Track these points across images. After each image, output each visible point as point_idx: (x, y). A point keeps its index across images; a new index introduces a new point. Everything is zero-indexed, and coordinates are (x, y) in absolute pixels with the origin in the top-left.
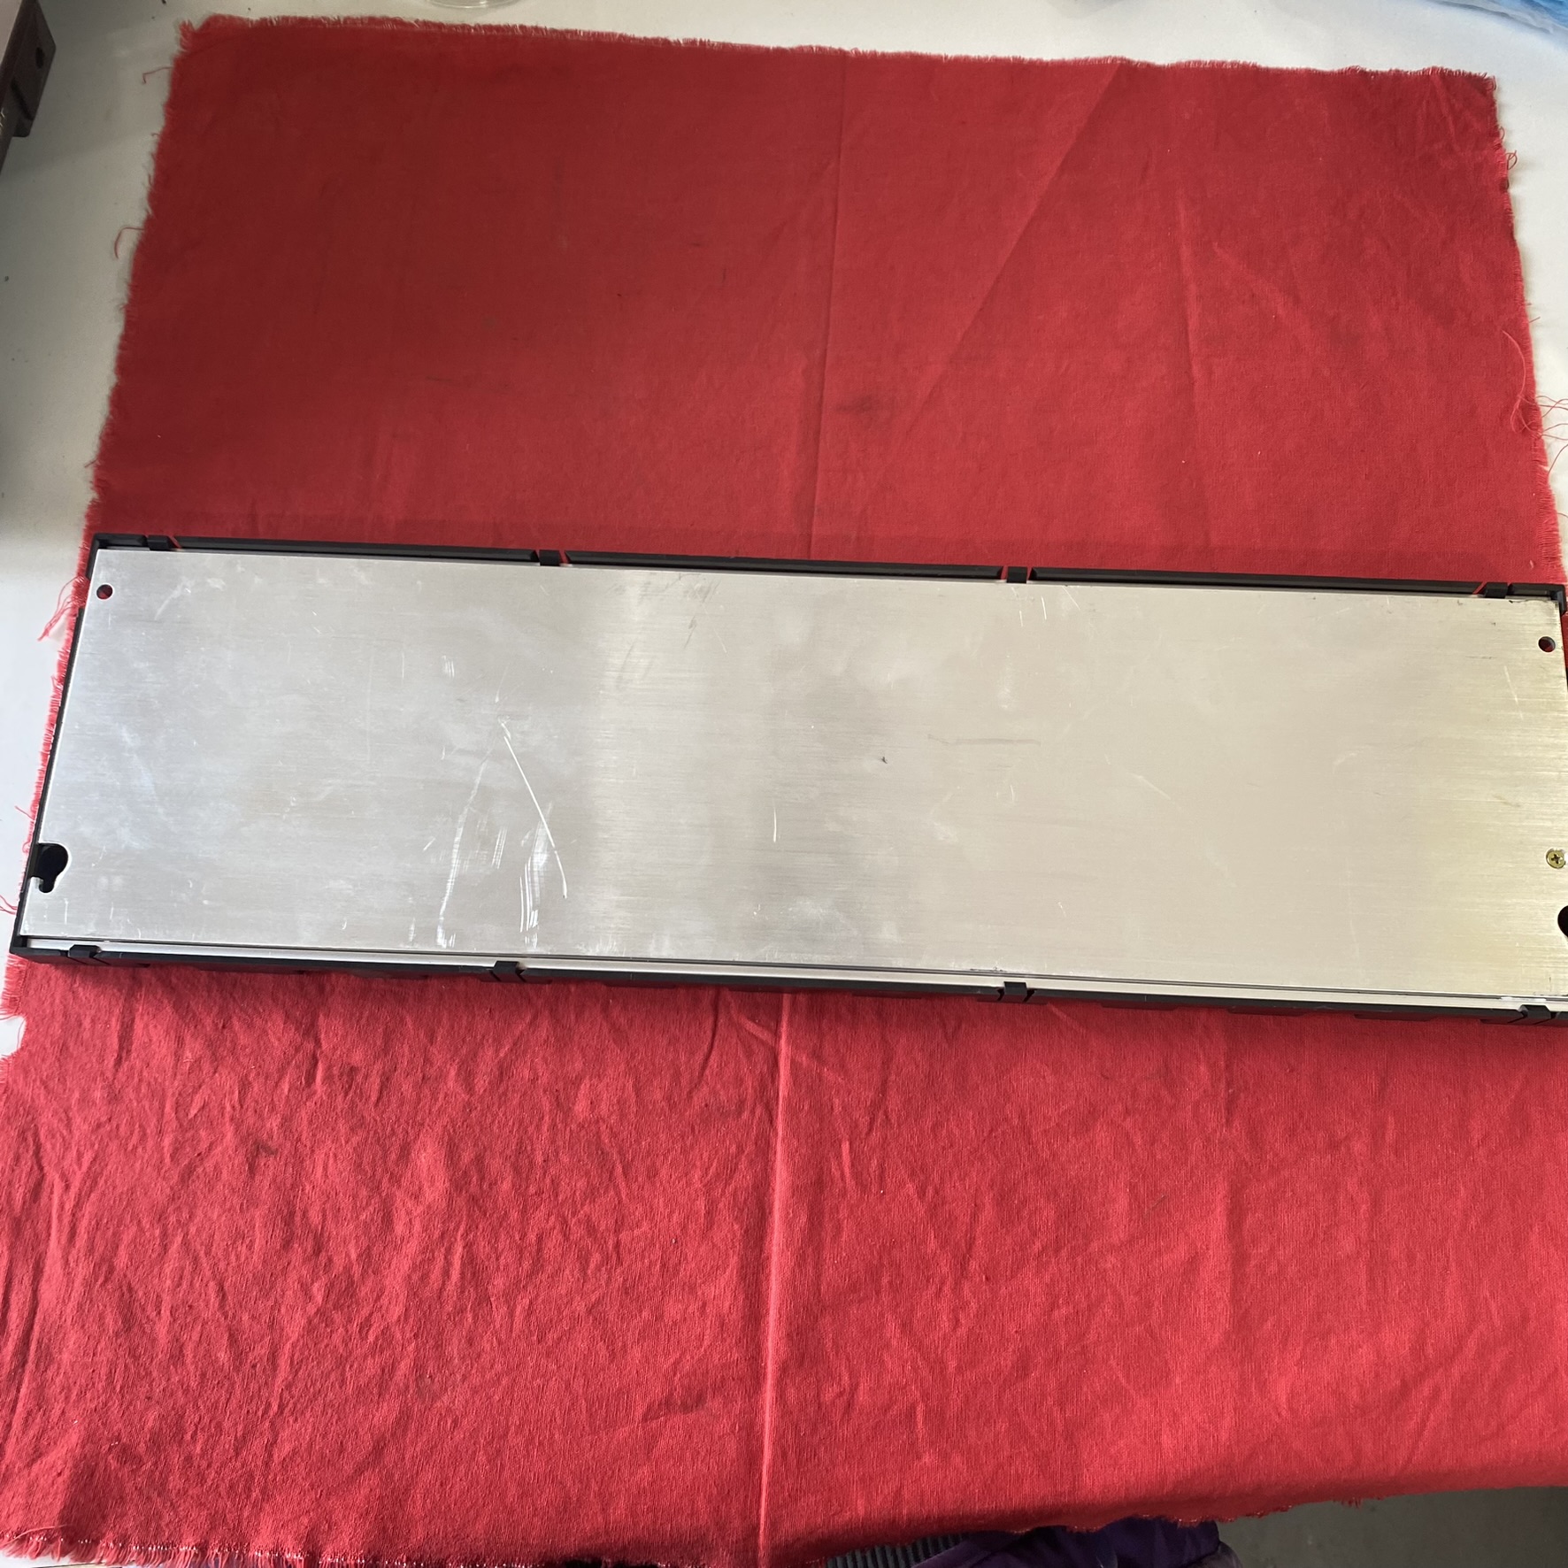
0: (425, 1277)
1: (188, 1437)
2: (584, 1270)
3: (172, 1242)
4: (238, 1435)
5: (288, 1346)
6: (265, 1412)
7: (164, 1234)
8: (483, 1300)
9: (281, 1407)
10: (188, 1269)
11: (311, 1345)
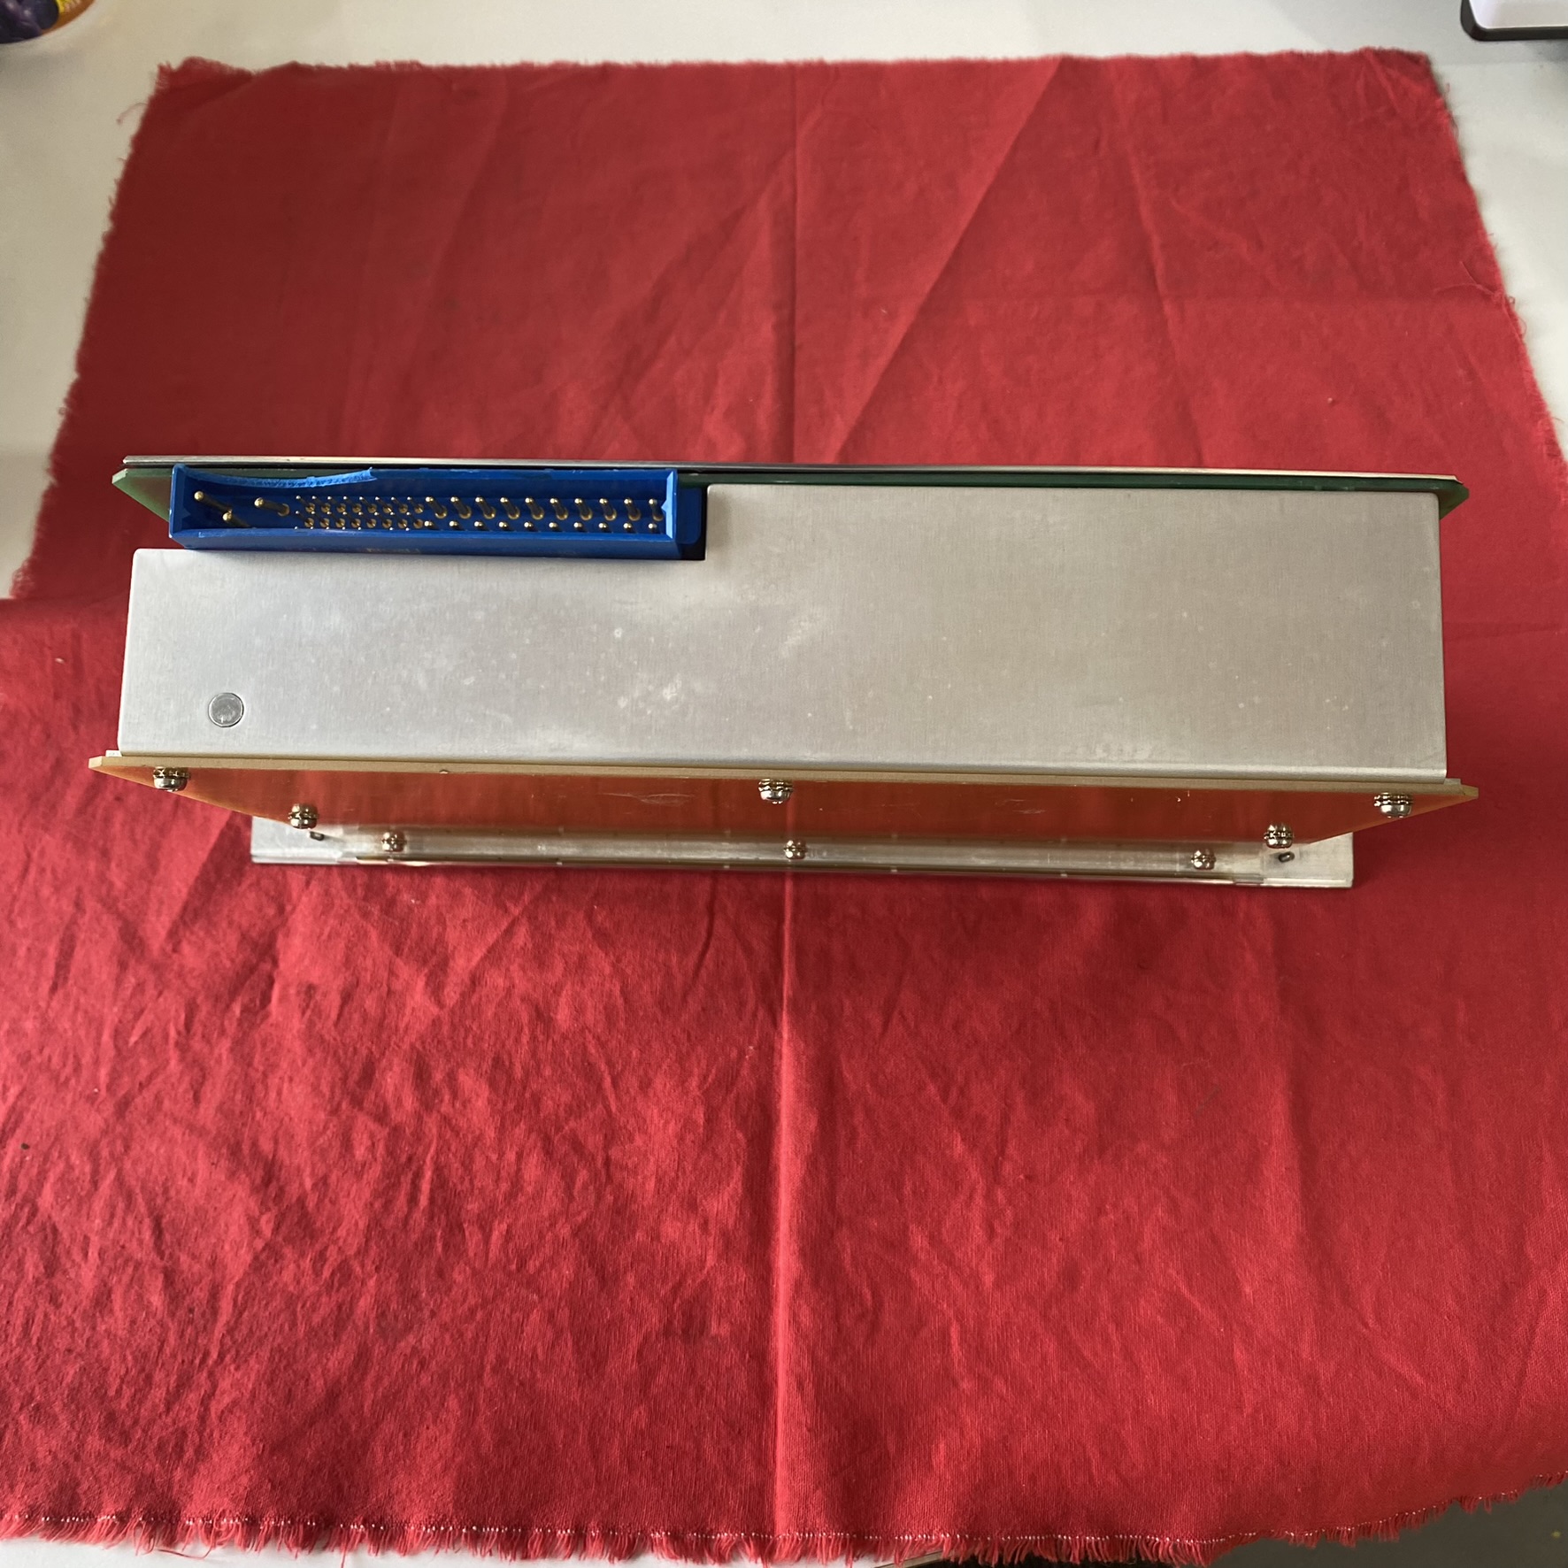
0: (387, 1206)
1: (112, 1393)
2: (569, 1188)
3: (104, 1178)
4: (171, 1389)
5: (231, 1287)
6: (203, 1361)
7: (95, 1172)
8: (455, 1228)
9: (221, 1356)
10: (121, 1205)
11: (258, 1284)
